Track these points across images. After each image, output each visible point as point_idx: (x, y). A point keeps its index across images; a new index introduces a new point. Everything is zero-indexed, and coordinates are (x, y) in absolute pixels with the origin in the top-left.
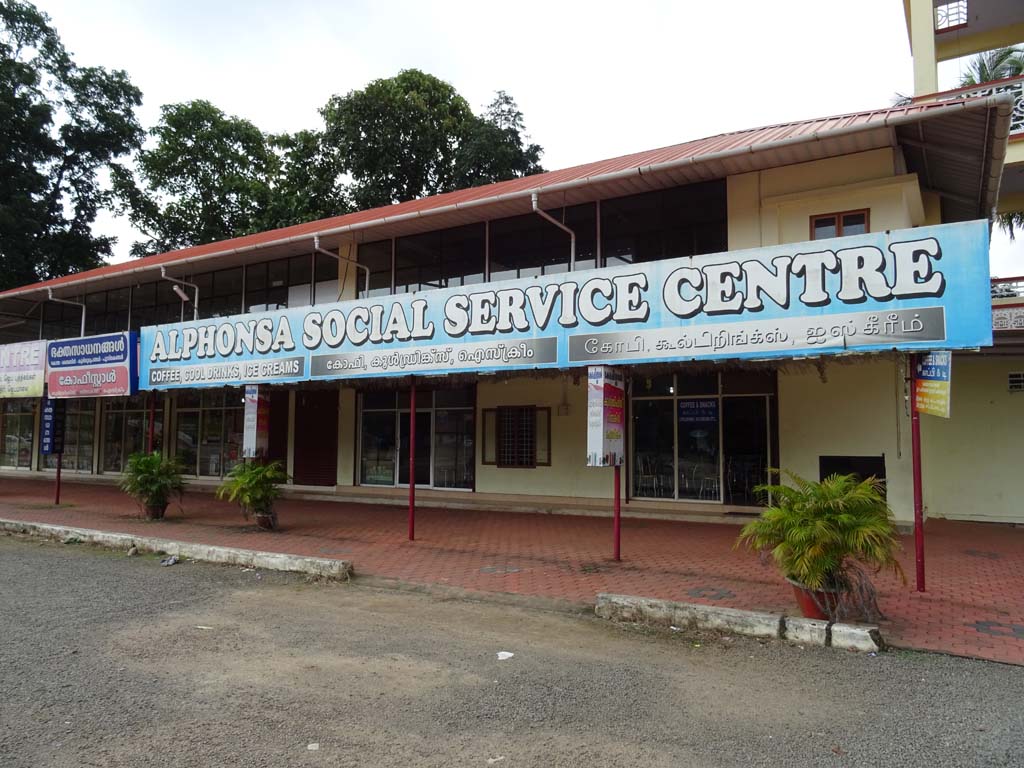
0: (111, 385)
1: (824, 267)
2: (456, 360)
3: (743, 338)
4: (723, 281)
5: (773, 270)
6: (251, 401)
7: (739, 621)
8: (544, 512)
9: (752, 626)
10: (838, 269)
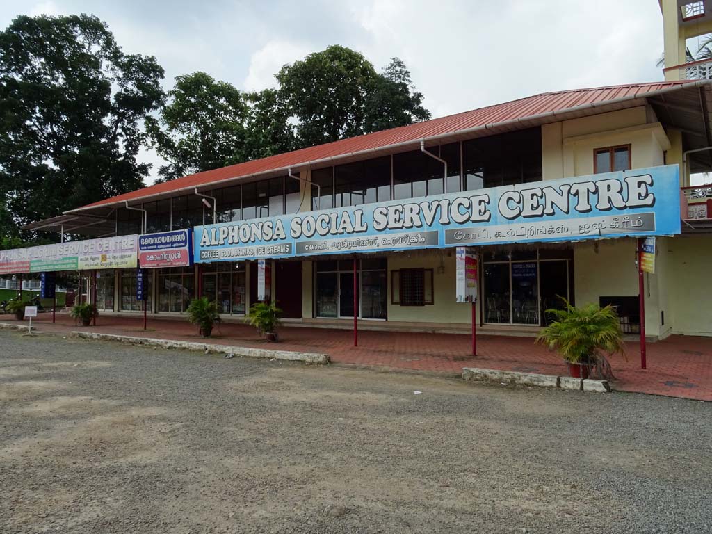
0: (178, 260)
1: (588, 190)
2: (380, 244)
3: (544, 230)
4: (532, 198)
5: (560, 192)
6: (261, 268)
7: (536, 379)
8: (430, 332)
9: (543, 381)
10: (596, 192)
